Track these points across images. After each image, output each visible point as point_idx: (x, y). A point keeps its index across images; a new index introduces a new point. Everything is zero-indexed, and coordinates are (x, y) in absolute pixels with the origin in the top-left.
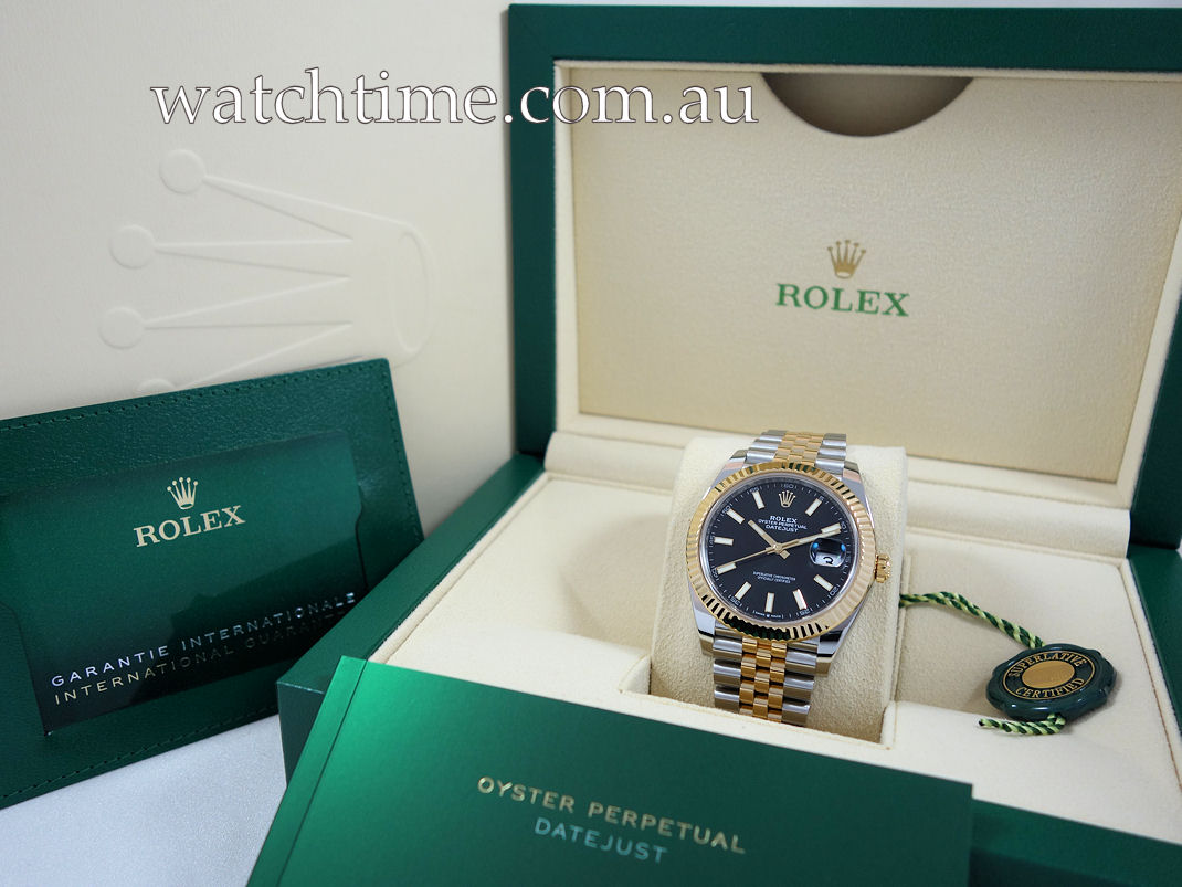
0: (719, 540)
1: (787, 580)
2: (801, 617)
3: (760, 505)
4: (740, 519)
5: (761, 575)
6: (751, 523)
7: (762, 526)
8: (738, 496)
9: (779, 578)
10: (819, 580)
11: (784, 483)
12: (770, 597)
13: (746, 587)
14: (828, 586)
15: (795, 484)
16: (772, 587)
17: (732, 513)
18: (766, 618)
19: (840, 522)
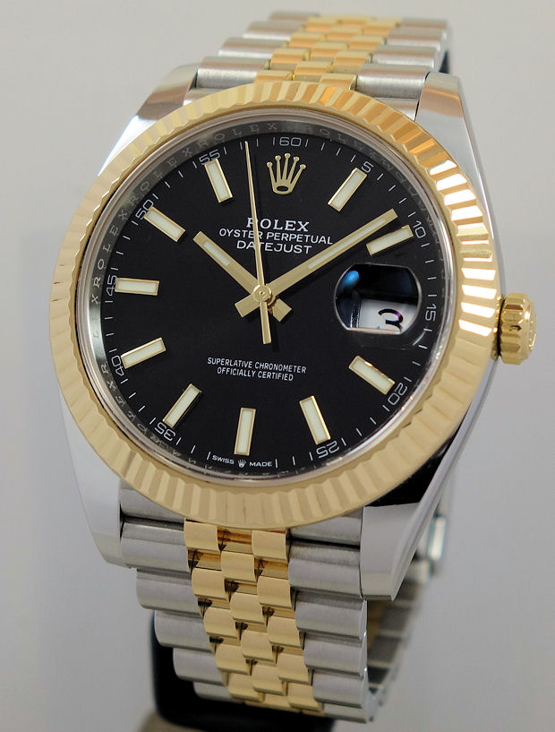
0: (126, 286)
2: (318, 461)
3: (223, 192)
4: (174, 231)
5: (224, 365)
6: (201, 240)
7: (227, 245)
8: (171, 175)
9: (269, 370)
10: (363, 368)
11: (279, 135)
12: (247, 418)
13: (189, 397)
14: (382, 383)
15: (304, 136)
16: (251, 393)
17: (155, 218)
18: (240, 470)
19: (412, 223)
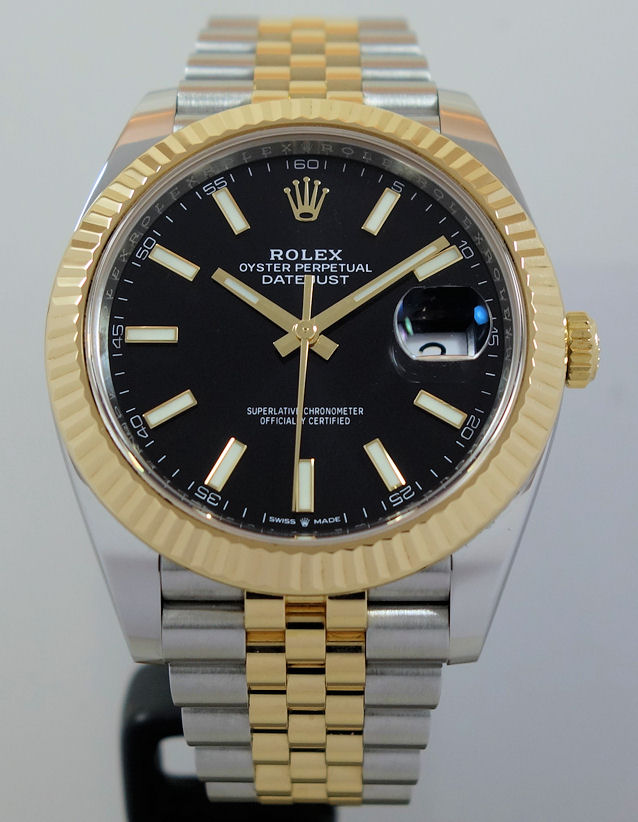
0: (139, 335)
1: (340, 415)
2: (392, 510)
3: (238, 223)
4: (187, 270)
5: (267, 415)
6: (219, 277)
7: (251, 280)
8: (173, 209)
9: (320, 416)
10: (426, 401)
11: (291, 158)
12: (304, 472)
13: (232, 453)
14: (453, 417)
15: (321, 158)
16: (306, 442)
17: (163, 256)
18: (299, 530)
19: (457, 243)
